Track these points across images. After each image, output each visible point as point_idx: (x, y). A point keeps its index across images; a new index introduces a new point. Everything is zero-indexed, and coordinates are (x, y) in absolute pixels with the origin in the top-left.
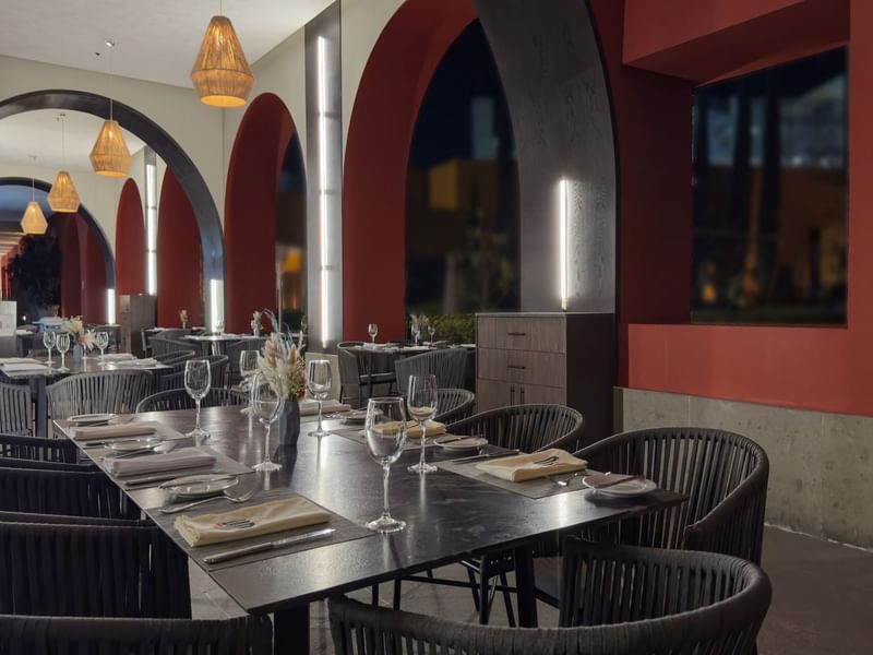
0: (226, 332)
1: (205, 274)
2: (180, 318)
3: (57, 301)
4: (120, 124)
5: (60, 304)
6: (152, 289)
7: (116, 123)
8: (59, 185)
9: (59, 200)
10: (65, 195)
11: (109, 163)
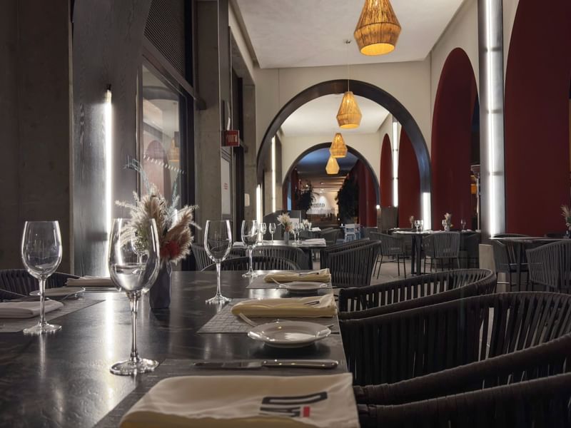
0: (432, 229)
1: (421, 190)
2: (409, 221)
3: (357, 214)
4: (354, 94)
5: (358, 216)
6: (396, 204)
7: (352, 93)
8: (336, 141)
9: (336, 150)
10: (339, 147)
11: (347, 119)
